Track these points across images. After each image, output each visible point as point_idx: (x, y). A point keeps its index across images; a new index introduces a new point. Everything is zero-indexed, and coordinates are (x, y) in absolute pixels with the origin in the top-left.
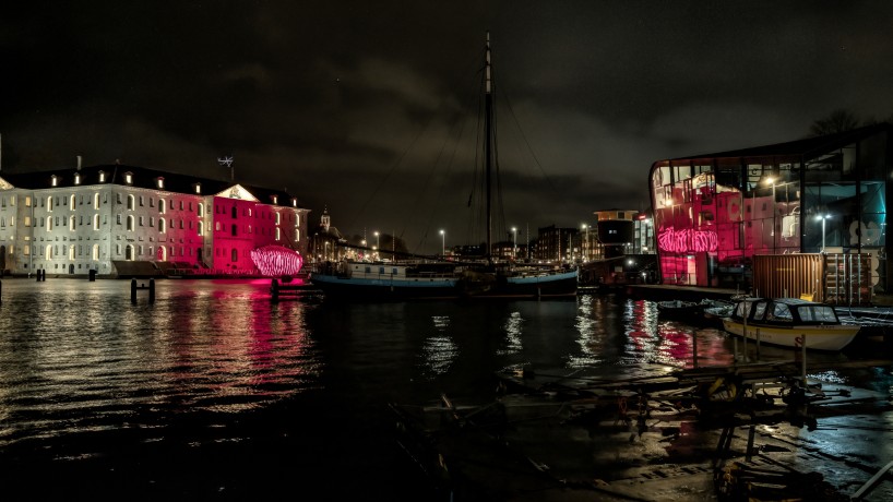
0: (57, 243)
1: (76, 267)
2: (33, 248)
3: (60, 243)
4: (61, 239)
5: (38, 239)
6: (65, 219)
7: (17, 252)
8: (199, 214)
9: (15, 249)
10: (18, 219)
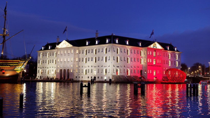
0: (89, 68)
1: (97, 78)
2: (79, 70)
3: (90, 68)
4: (90, 66)
5: (81, 67)
6: (92, 58)
7: (74, 71)
8: (141, 55)
9: (73, 70)
10: (74, 59)
